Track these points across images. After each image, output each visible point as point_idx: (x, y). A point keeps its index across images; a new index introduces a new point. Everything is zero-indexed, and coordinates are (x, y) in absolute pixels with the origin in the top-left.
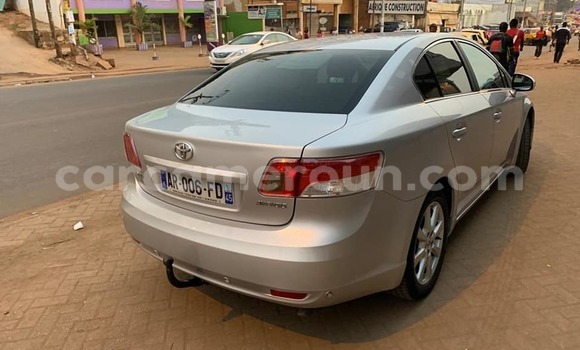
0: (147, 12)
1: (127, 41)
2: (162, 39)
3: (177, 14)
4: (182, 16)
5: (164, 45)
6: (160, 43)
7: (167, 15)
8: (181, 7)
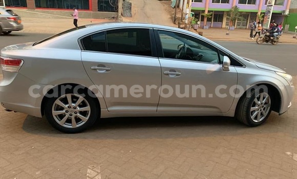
0: (240, 11)
1: (227, 25)
2: (246, 26)
3: (257, 13)
4: (259, 14)
5: (246, 29)
6: (245, 27)
7: (252, 13)
8: (260, 9)
